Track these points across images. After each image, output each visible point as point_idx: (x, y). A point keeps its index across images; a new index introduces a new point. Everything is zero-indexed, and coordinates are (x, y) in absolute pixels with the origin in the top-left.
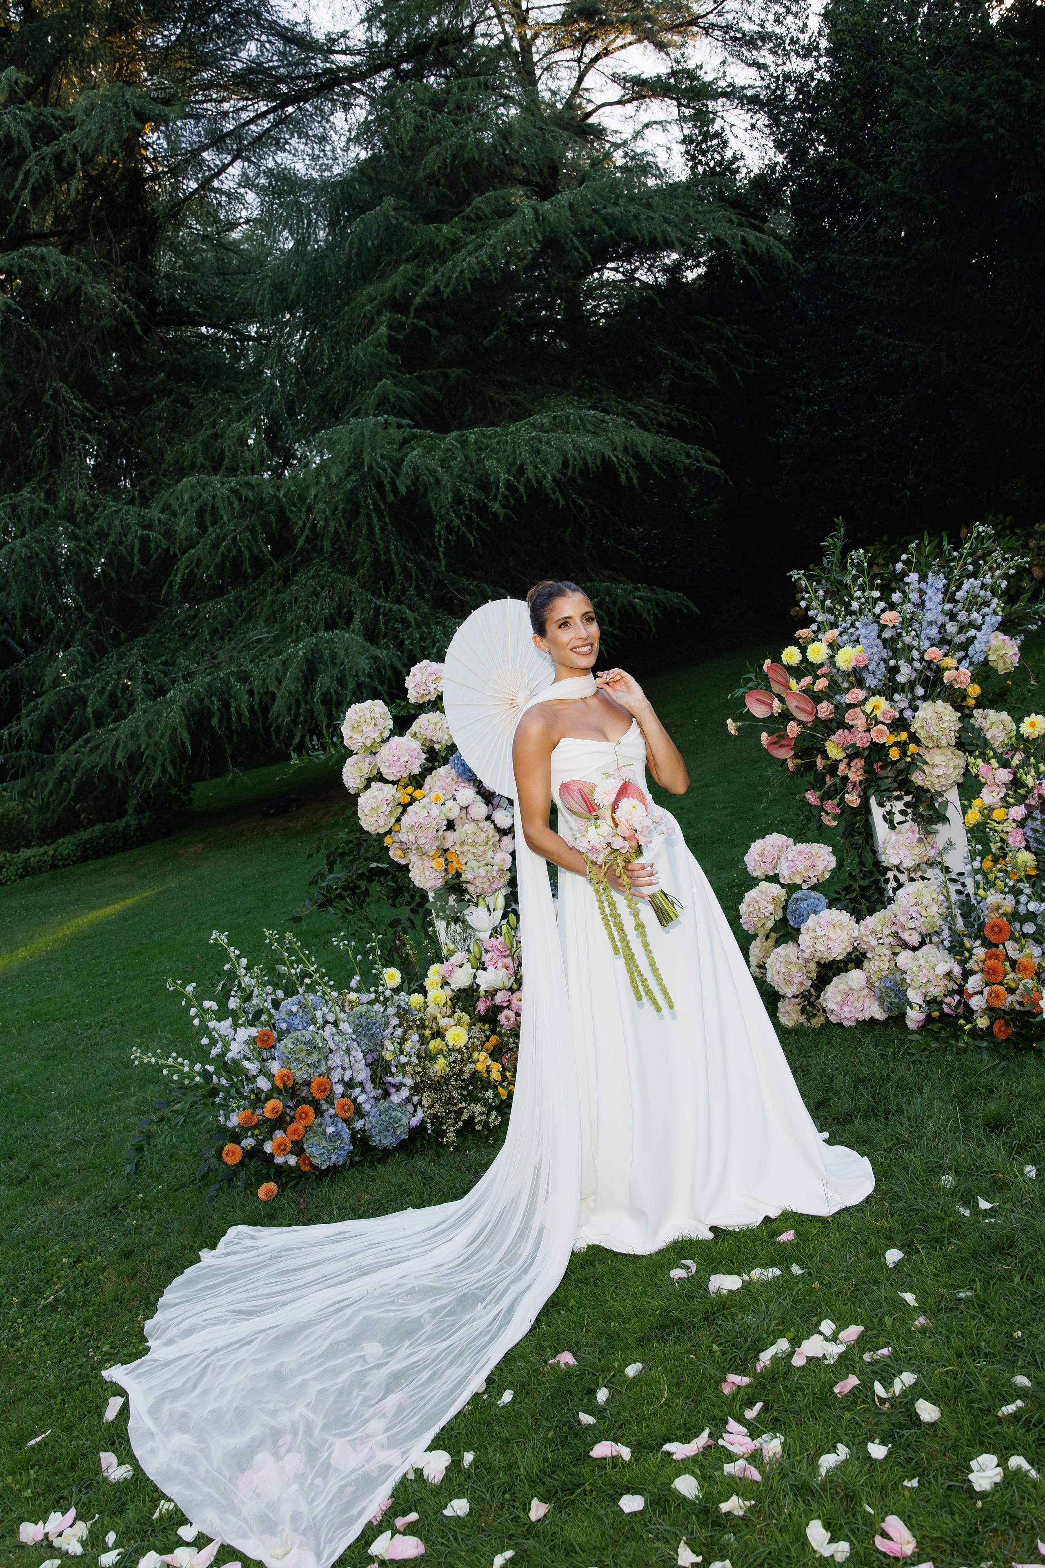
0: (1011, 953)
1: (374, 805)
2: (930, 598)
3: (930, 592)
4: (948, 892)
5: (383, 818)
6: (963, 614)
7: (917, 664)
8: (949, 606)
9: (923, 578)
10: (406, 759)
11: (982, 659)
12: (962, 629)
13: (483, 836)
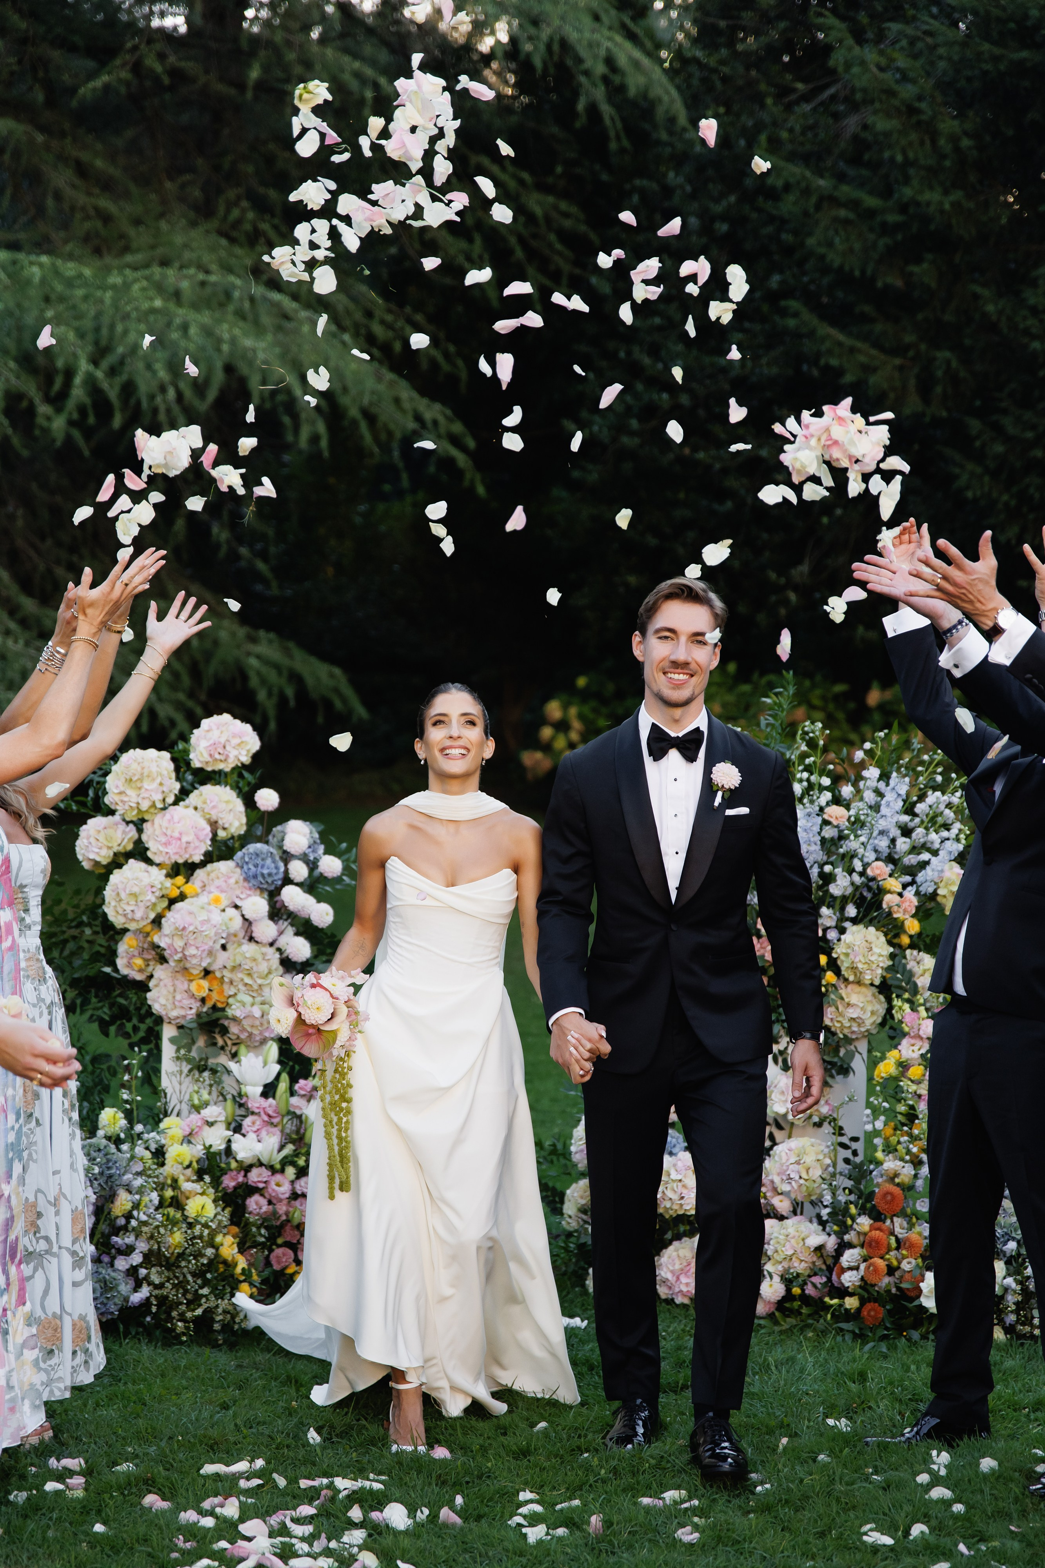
0: (897, 1230)
1: (136, 889)
2: (888, 805)
3: (890, 796)
4: (836, 1156)
5: (142, 909)
6: (920, 831)
7: (856, 878)
8: (906, 818)
9: (885, 777)
10: (190, 838)
11: (931, 890)
12: (915, 850)
13: (263, 967)
